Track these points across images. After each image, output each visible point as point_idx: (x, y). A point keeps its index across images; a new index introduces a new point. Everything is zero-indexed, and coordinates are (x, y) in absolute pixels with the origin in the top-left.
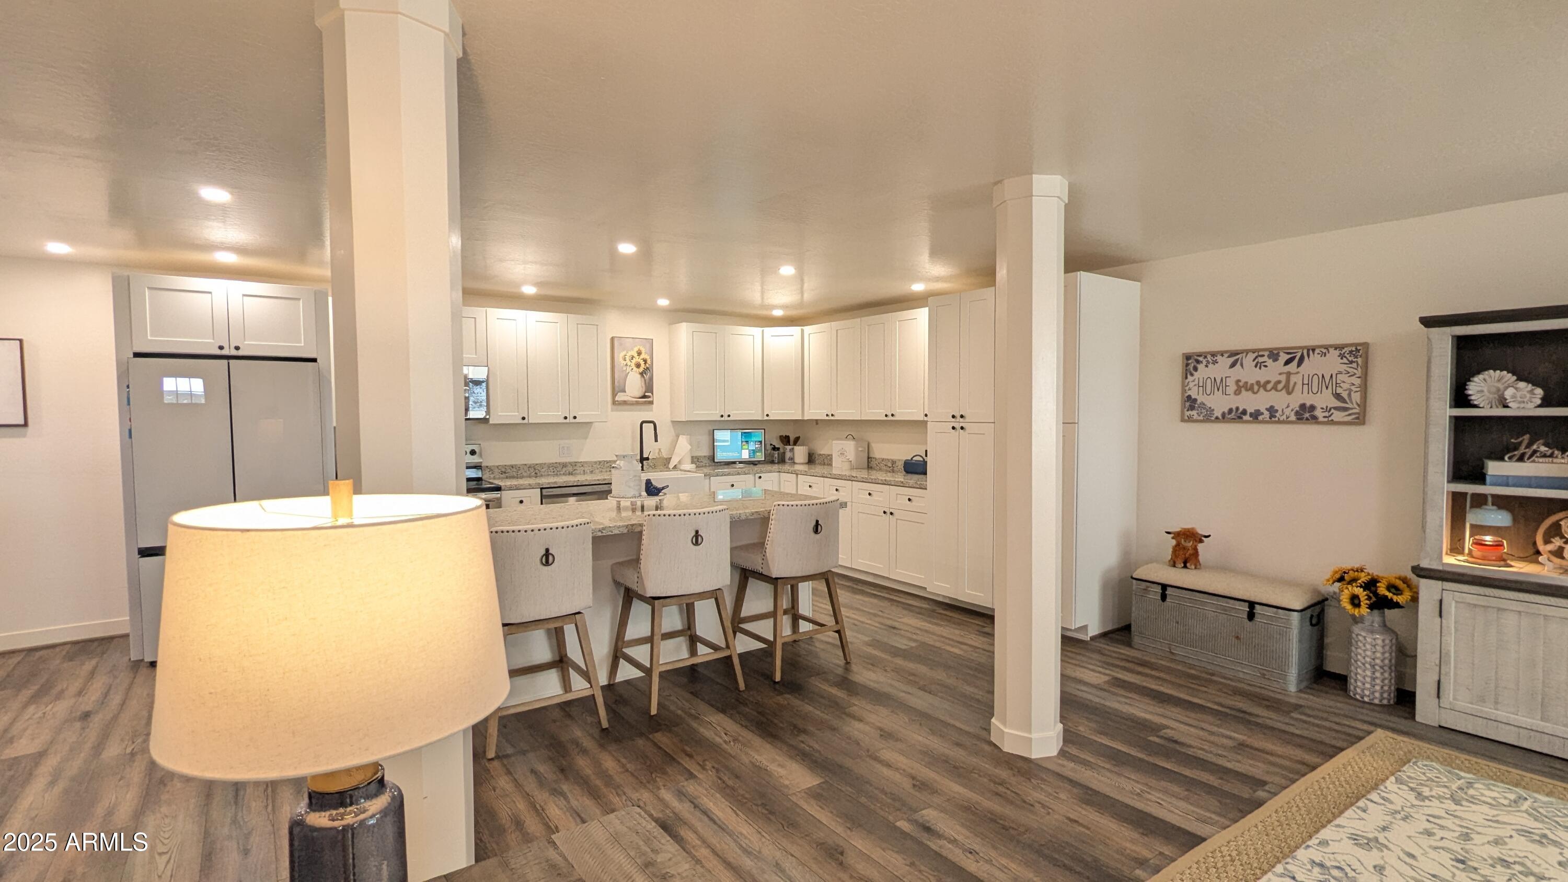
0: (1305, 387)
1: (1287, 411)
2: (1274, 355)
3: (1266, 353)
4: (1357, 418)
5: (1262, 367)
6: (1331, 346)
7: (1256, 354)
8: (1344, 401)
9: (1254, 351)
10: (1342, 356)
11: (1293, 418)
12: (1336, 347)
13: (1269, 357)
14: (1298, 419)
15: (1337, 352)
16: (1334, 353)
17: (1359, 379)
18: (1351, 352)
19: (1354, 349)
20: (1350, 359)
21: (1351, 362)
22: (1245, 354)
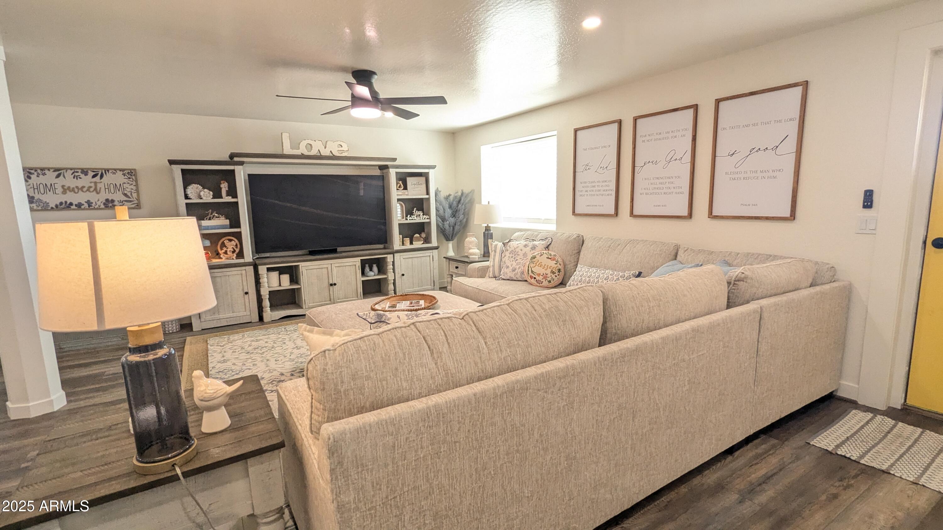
0: (107, 190)
1: (99, 203)
2: (85, 172)
3: (80, 171)
4: (138, 206)
5: (78, 178)
6: (118, 169)
7: (73, 171)
8: (130, 198)
9: (71, 169)
10: (124, 175)
11: (102, 206)
12: (121, 170)
13: (81, 172)
14: (106, 207)
15: (122, 173)
16: (120, 173)
17: (135, 187)
18: (128, 173)
19: (129, 171)
20: (129, 176)
21: (129, 178)
22: (65, 171)
